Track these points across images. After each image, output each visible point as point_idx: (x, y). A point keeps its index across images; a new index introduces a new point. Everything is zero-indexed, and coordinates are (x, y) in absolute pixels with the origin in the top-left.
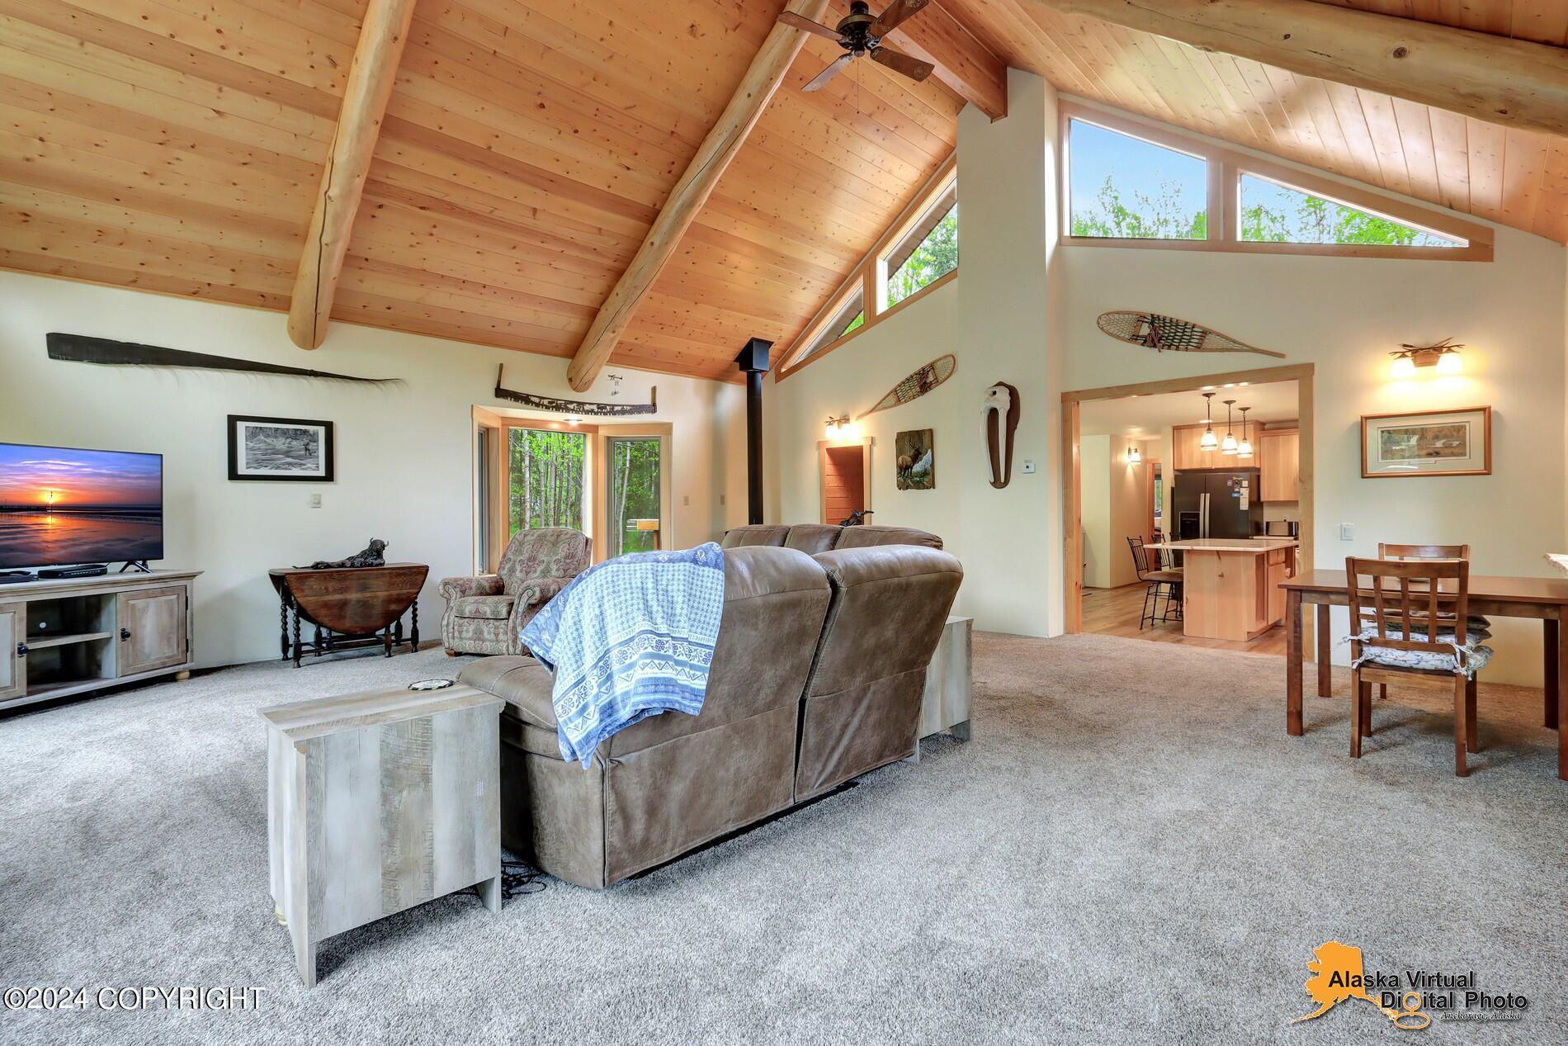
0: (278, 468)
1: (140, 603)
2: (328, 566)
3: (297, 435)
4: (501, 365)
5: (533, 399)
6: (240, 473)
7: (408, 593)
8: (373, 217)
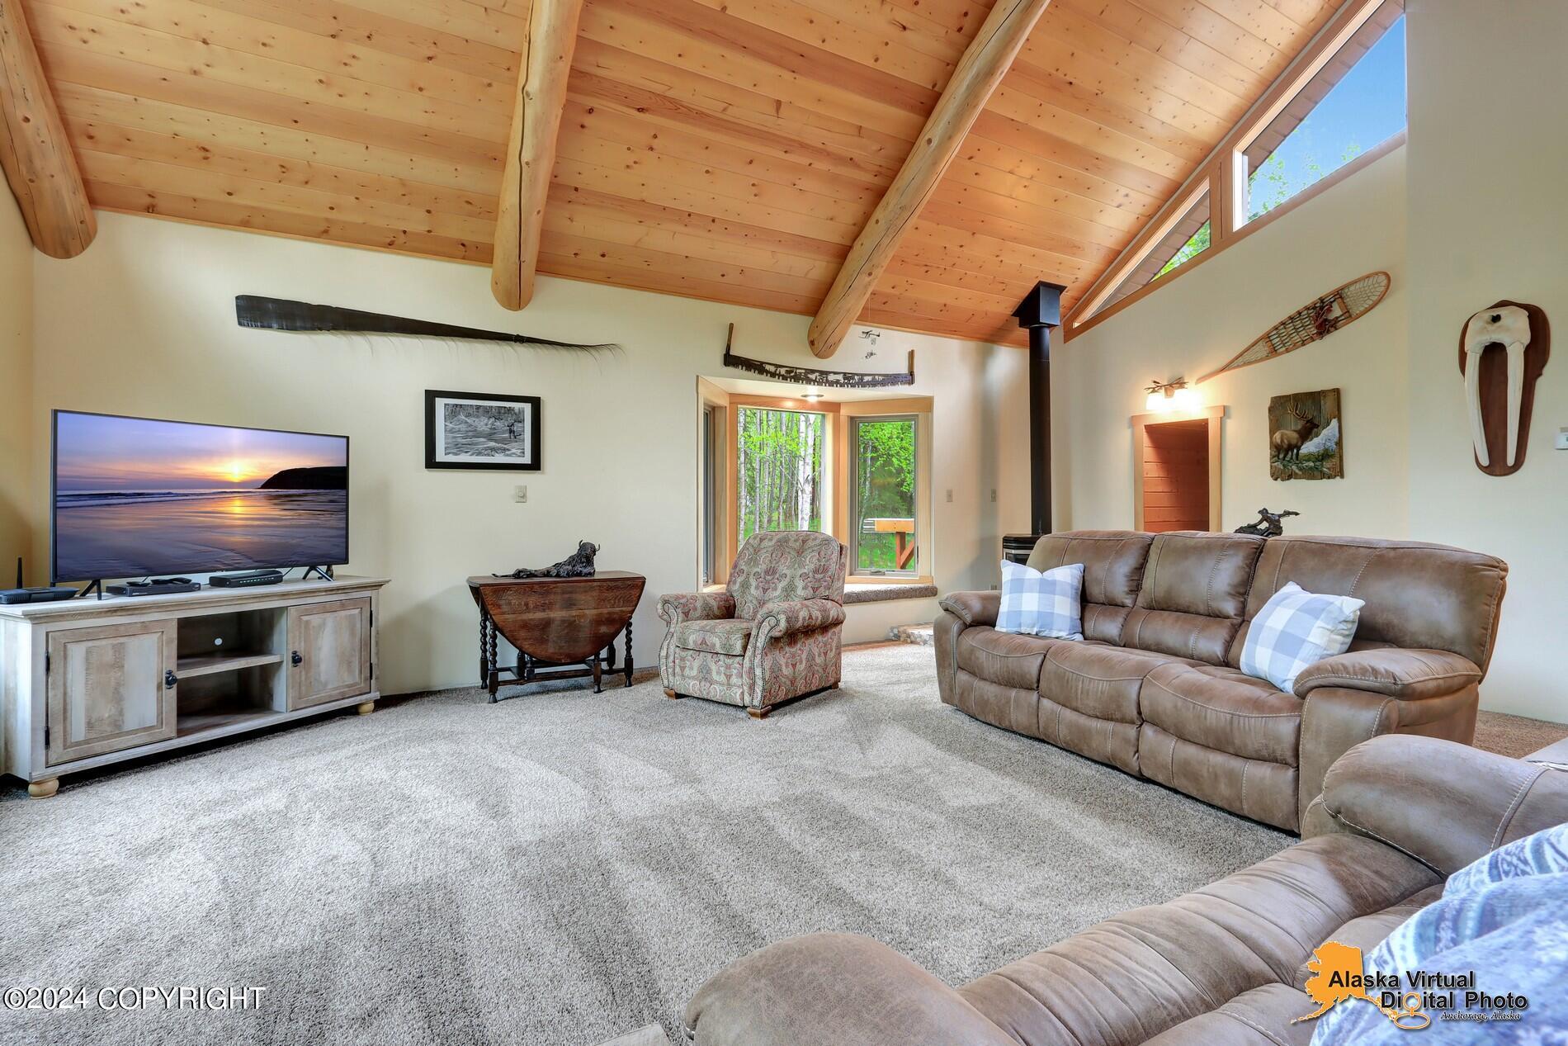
0: (479, 454)
1: (315, 620)
2: (531, 575)
3: (499, 414)
4: (731, 326)
5: (768, 367)
6: (438, 459)
7: (622, 611)
8: (582, 126)
